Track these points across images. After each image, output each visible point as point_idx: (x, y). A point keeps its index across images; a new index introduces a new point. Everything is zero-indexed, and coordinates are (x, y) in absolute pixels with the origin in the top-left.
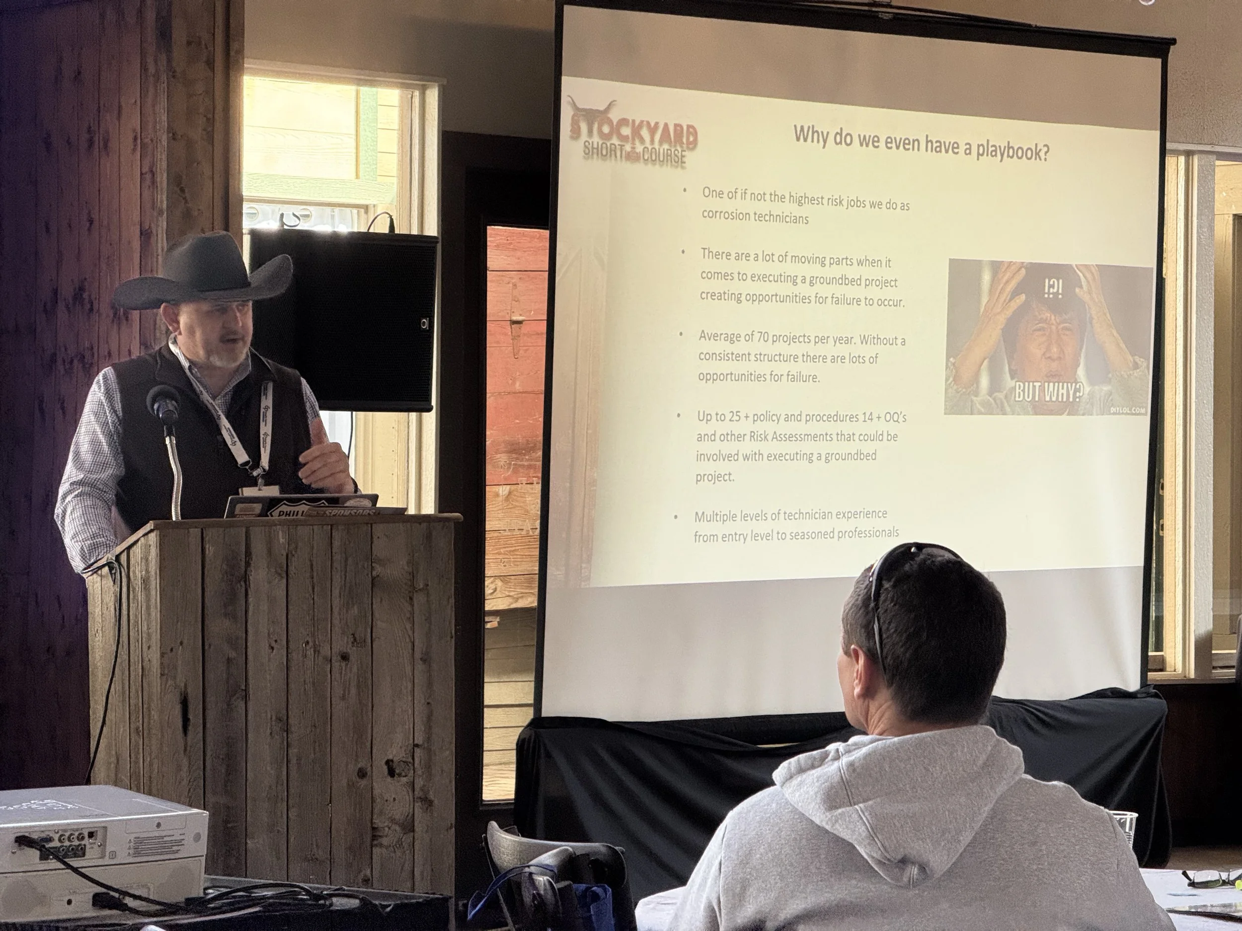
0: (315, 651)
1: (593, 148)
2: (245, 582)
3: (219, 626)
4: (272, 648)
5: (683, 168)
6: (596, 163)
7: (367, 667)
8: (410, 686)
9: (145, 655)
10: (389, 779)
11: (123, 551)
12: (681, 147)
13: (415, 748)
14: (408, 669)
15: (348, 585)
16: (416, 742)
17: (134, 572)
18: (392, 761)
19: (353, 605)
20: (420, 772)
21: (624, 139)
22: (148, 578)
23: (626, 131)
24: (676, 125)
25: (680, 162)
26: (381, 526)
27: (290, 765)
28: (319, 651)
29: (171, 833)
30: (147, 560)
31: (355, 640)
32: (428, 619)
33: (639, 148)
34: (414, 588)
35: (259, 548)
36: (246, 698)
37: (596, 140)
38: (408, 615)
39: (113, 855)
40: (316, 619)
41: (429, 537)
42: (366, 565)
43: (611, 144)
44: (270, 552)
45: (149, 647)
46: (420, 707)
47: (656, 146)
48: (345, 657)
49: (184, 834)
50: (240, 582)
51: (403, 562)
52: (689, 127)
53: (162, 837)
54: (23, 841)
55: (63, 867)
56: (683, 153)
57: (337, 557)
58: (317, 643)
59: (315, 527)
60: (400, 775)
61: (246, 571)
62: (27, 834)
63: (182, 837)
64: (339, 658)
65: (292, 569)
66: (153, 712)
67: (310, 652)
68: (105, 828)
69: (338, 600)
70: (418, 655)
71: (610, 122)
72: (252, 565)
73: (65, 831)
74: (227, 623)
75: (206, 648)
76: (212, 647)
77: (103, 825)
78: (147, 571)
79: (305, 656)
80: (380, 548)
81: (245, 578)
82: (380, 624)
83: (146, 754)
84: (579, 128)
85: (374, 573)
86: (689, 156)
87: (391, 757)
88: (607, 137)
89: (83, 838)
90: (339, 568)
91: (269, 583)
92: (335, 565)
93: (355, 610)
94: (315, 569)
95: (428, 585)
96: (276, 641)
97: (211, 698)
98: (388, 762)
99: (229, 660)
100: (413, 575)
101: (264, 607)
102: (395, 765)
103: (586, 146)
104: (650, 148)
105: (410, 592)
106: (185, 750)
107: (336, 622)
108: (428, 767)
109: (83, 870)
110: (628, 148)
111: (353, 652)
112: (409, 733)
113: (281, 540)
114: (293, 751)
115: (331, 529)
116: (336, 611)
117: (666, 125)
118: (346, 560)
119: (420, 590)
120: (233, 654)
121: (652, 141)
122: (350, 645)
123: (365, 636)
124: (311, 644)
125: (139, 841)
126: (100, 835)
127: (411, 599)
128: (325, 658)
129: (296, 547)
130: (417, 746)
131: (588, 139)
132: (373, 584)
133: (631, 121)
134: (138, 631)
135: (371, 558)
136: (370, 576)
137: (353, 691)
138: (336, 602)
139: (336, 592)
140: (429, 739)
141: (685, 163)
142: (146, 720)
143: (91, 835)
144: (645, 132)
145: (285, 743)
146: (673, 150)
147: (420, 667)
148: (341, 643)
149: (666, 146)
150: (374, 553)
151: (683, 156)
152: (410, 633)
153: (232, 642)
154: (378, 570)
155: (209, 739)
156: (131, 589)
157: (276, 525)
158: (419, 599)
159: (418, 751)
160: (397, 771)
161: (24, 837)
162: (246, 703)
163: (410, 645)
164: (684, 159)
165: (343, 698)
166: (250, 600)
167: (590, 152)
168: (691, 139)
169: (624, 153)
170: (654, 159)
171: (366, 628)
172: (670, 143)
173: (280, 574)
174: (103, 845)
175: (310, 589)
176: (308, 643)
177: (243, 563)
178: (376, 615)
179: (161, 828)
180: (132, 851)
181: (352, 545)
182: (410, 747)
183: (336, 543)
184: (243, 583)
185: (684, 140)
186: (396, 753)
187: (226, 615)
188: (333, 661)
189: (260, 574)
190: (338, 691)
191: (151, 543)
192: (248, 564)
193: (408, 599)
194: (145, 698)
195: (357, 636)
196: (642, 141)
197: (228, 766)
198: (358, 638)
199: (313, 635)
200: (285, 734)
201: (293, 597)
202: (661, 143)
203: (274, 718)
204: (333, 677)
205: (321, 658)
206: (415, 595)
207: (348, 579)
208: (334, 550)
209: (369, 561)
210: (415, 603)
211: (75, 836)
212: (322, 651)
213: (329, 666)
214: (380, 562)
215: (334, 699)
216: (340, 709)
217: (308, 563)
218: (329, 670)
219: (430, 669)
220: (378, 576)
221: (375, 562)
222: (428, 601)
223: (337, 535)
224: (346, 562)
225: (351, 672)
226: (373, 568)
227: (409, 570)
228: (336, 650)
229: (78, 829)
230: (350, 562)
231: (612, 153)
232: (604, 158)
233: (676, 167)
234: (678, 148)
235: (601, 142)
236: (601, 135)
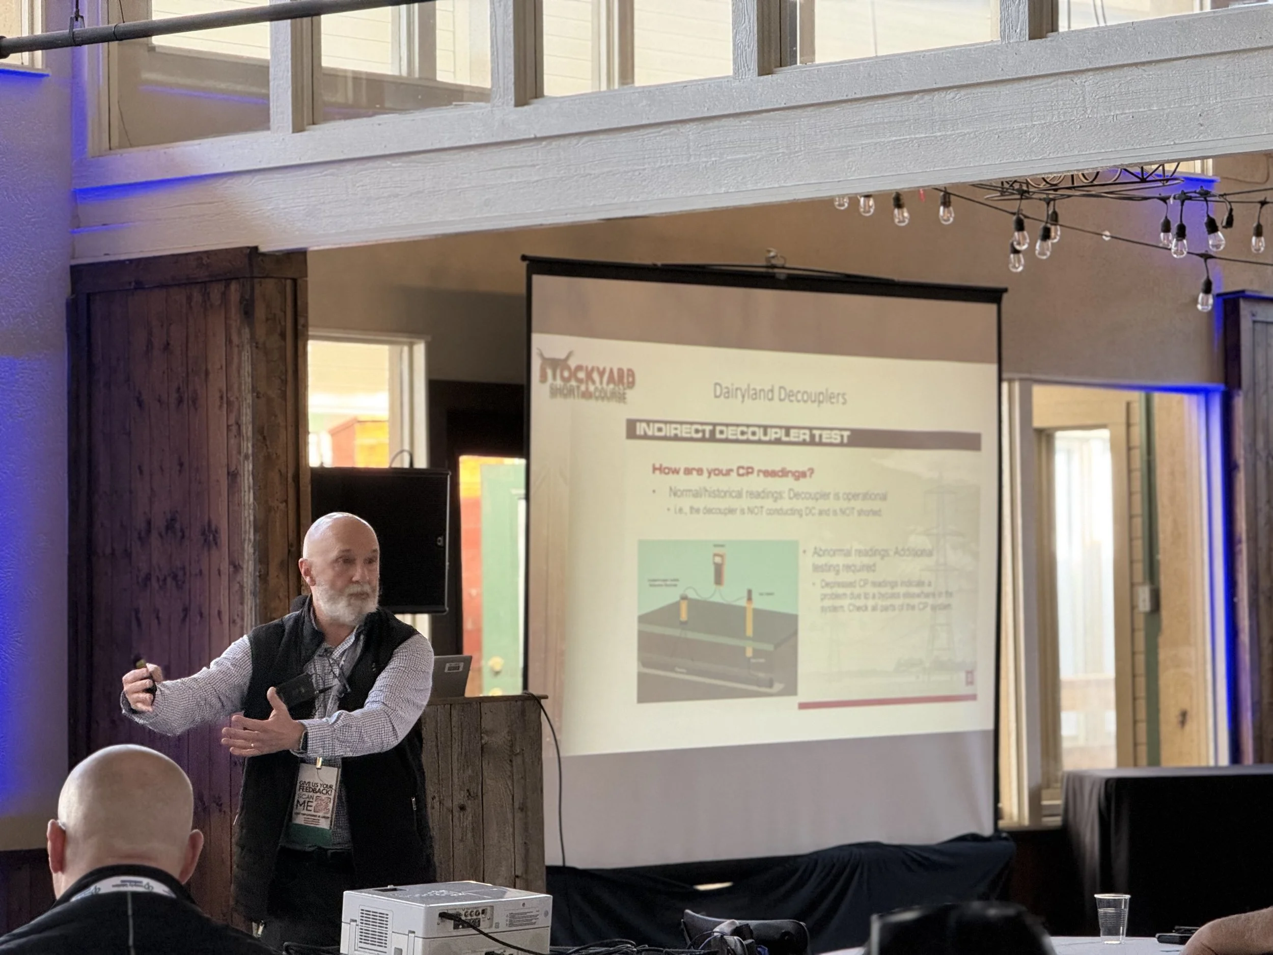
0: (440, 803)
1: (557, 389)
5: (625, 403)
6: (559, 401)
7: (479, 816)
8: (511, 830)
12: (623, 386)
13: (517, 879)
14: (510, 816)
15: (464, 752)
16: (518, 873)
19: (468, 766)
21: (580, 381)
23: (581, 375)
24: (619, 369)
25: (622, 398)
28: (443, 804)
29: (531, 910)
32: (524, 778)
33: (591, 388)
34: (513, 753)
37: (559, 382)
38: (509, 773)
39: (497, 926)
40: (440, 778)
41: (523, 713)
42: (477, 736)
43: (570, 386)
46: (520, 846)
47: (605, 386)
48: (462, 808)
49: (538, 911)
51: (504, 733)
52: (629, 370)
53: (526, 913)
54: (444, 916)
55: (477, 932)
58: (442, 798)
59: (438, 706)
62: (446, 911)
63: (537, 913)
64: (458, 809)
67: (437, 805)
68: (492, 907)
69: (456, 763)
70: (517, 805)
71: (569, 368)
73: (468, 909)
77: (491, 904)
80: (487, 724)
82: (488, 781)
84: (546, 374)
85: (483, 741)
88: (568, 380)
89: (479, 914)
90: (457, 739)
92: (453, 735)
93: (469, 771)
94: (439, 739)
95: (523, 750)
100: (512, 743)
103: (552, 389)
104: (600, 388)
105: (510, 756)
107: (456, 780)
109: (490, 935)
110: (583, 388)
111: (469, 804)
112: (512, 867)
115: (449, 709)
116: (455, 772)
117: (611, 369)
118: (462, 731)
119: (518, 754)
121: (601, 382)
122: (466, 798)
123: (477, 790)
124: (437, 799)
125: (512, 916)
126: (489, 911)
127: (511, 761)
128: (448, 809)
130: (517, 877)
131: (552, 382)
132: (482, 750)
133: (584, 368)
135: (480, 730)
136: (480, 743)
137: (469, 835)
138: (455, 765)
139: (455, 757)
140: (526, 871)
141: (626, 399)
143: (483, 912)
144: (595, 375)
146: (617, 389)
147: (519, 815)
148: (460, 797)
149: (611, 386)
150: (483, 726)
151: (624, 393)
152: (511, 788)
154: (486, 738)
158: (518, 760)
159: (519, 880)
161: (444, 913)
163: (511, 797)
164: (626, 396)
165: (462, 840)
167: (555, 392)
168: (631, 379)
169: (580, 393)
170: (603, 396)
171: (478, 784)
172: (614, 384)
174: (491, 919)
175: (436, 755)
176: (434, 797)
178: (485, 774)
179: (525, 907)
180: (508, 923)
181: (465, 720)
182: (514, 877)
183: (454, 719)
185: (625, 381)
188: (454, 811)
190: (458, 835)
193: (509, 762)
195: (471, 791)
196: (593, 382)
198: (472, 794)
199: (439, 793)
202: (608, 383)
204: (454, 824)
205: (445, 810)
206: (514, 758)
207: (463, 747)
208: (453, 724)
209: (479, 732)
210: (514, 763)
211: (474, 913)
212: (445, 802)
213: (451, 816)
214: (487, 733)
215: (455, 841)
216: (459, 849)
217: (434, 734)
218: (451, 818)
219: (527, 816)
220: (486, 744)
221: (483, 733)
222: (524, 762)
223: (454, 713)
224: (462, 734)
225: (468, 820)
226: (482, 738)
227: (509, 738)
228: (455, 803)
229: (476, 908)
230: (465, 734)
231: (570, 392)
232: (565, 396)
233: (620, 402)
234: (621, 387)
235: (562, 384)
236: (563, 378)
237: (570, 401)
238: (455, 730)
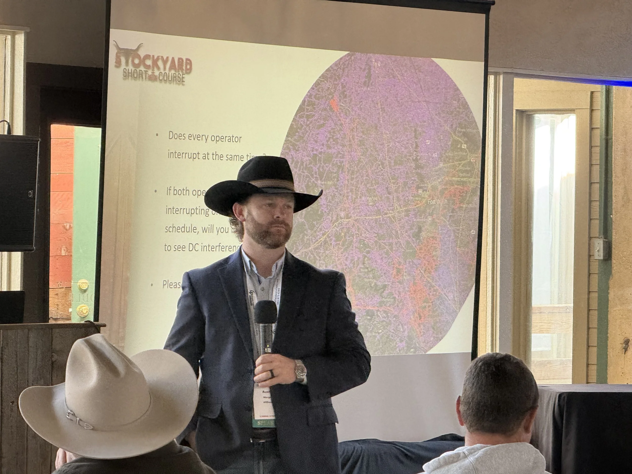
1: (129, 73)
5: (183, 85)
6: (130, 82)
12: (182, 72)
15: (38, 367)
21: (148, 67)
23: (149, 62)
24: (179, 59)
25: (181, 81)
26: (58, 330)
33: (157, 73)
37: (131, 68)
40: (18, 387)
42: (48, 354)
43: (140, 70)
47: (167, 71)
52: (187, 59)
56: (184, 76)
65: (5, 357)
67: (15, 408)
71: (139, 57)
79: (12, 410)
80: (57, 344)
84: (120, 60)
85: (54, 359)
86: (187, 78)
88: (138, 66)
90: (32, 356)
92: (30, 353)
93: (42, 382)
94: (18, 357)
103: (124, 72)
104: (163, 72)
110: (150, 72)
115: (28, 332)
116: (31, 382)
117: (173, 58)
121: (165, 69)
129: (7, 344)
131: (125, 67)
132: (52, 365)
133: (151, 57)
135: (51, 350)
136: (51, 361)
138: (31, 377)
141: (184, 82)
144: (160, 63)
146: (177, 74)
149: (173, 72)
150: (53, 347)
151: (183, 78)
164: (184, 80)
167: (127, 75)
168: (188, 67)
169: (147, 76)
170: (166, 79)
172: (175, 69)
176: (13, 402)
181: (40, 341)
183: (31, 341)
185: (184, 68)
196: (159, 68)
201: (5, 374)
202: (170, 69)
207: (38, 363)
208: (30, 345)
215: (29, 437)
216: (32, 443)
217: (15, 353)
220: (55, 361)
223: (31, 336)
224: (37, 353)
226: (53, 356)
231: (140, 76)
232: (135, 78)
233: (179, 84)
234: (181, 73)
235: (133, 69)
236: (134, 65)
237: (139, 82)
238: (31, 349)
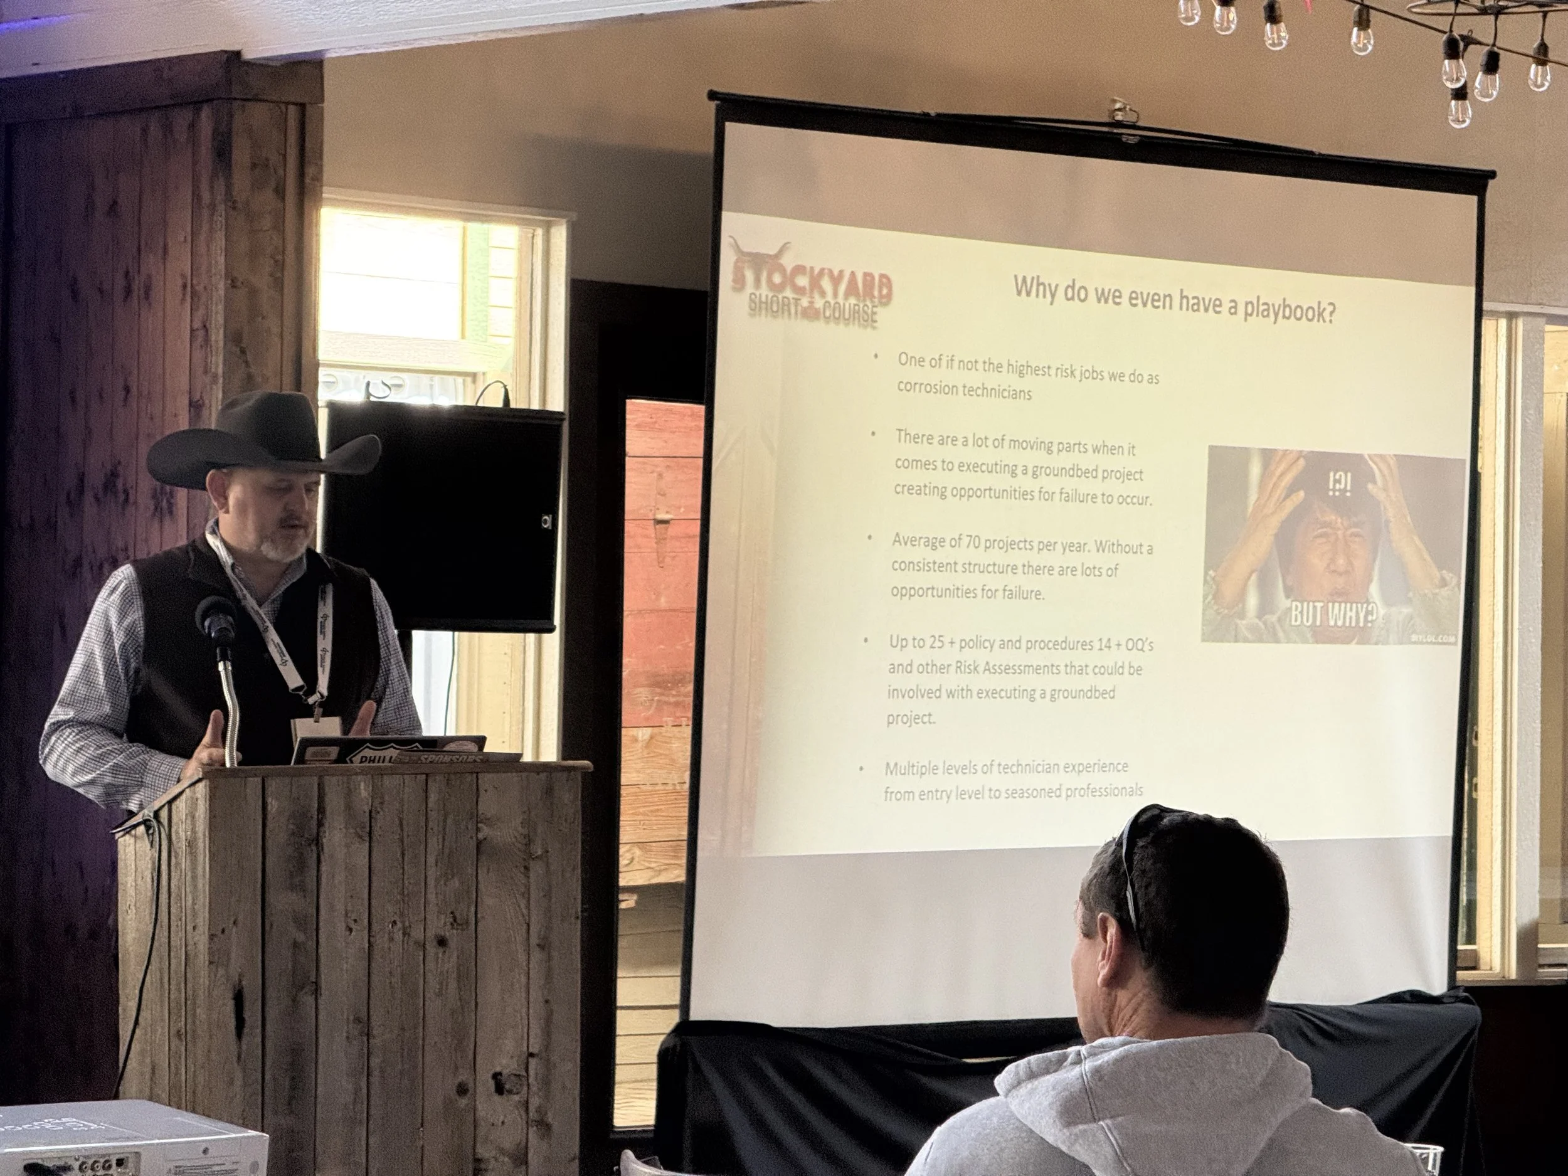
0: (404, 934)
1: (761, 302)
2: (317, 844)
3: (283, 901)
4: (351, 930)
5: (874, 328)
6: (765, 321)
7: (470, 955)
8: (523, 979)
9: (189, 936)
10: (496, 1097)
11: (163, 806)
12: (872, 302)
13: (530, 1059)
14: (522, 957)
15: (447, 851)
16: (531, 1050)
17: (177, 833)
18: (500, 1074)
19: (453, 874)
20: (534, 1089)
21: (800, 290)
22: (195, 839)
23: (803, 281)
24: (866, 275)
25: (870, 321)
26: (490, 776)
27: (372, 1079)
28: (409, 935)
29: (221, 1161)
30: (193, 817)
31: (455, 920)
32: (548, 895)
33: (819, 303)
34: (531, 855)
35: (334, 802)
36: (317, 992)
37: (764, 292)
38: (523, 890)
40: (406, 893)
41: (549, 791)
42: (469, 827)
43: (784, 297)
44: (349, 807)
45: (194, 928)
46: (537, 1008)
47: (841, 300)
48: (442, 942)
49: (237, 1163)
50: (310, 845)
51: (517, 822)
52: (882, 276)
53: (210, 1166)
54: (34, 1169)
56: (875, 310)
57: (433, 815)
58: (407, 924)
59: (407, 777)
60: (510, 1092)
61: (318, 834)
62: (40, 1162)
63: (235, 1167)
64: (435, 943)
65: (377, 831)
66: (198, 1011)
67: (399, 936)
68: (138, 1154)
69: (434, 869)
70: (534, 940)
71: (782, 270)
72: (327, 825)
73: (88, 1157)
74: (293, 897)
75: (267, 928)
76: (275, 927)
77: (135, 1150)
78: (194, 831)
79: (391, 939)
80: (488, 805)
81: (317, 841)
82: (488, 901)
83: (190, 1061)
84: (743, 276)
85: (481, 836)
86: (882, 313)
87: (498, 1069)
88: (780, 288)
89: (110, 1167)
90: (436, 828)
91: (347, 846)
92: (431, 824)
93: (456, 883)
94: (405, 830)
95: (547, 852)
96: (355, 921)
97: (271, 993)
98: (496, 1076)
99: (296, 945)
100: (529, 841)
101: (340, 877)
102: (504, 1079)
103: (751, 300)
104: (832, 302)
105: (525, 860)
106: (239, 1058)
107: (432, 897)
108: (546, 1082)
110: (805, 302)
111: (452, 935)
112: (522, 1038)
113: (364, 794)
114: (375, 1061)
115: (427, 780)
116: (431, 883)
117: (853, 273)
118: (445, 818)
119: (538, 857)
120: (301, 937)
121: (835, 295)
122: (448, 927)
123: (468, 914)
125: (181, 1171)
126: (131, 1163)
127: (527, 868)
128: (416, 943)
129: (382, 803)
130: (531, 1055)
131: (754, 291)
132: (478, 849)
133: (808, 269)
134: (181, 907)
135: (477, 819)
136: (475, 838)
137: (453, 985)
138: (432, 873)
139: (431, 860)
140: (547, 1047)
141: (875, 321)
142: (189, 1021)
143: (120, 1162)
144: (826, 284)
145: (365, 1050)
146: (861, 306)
147: (537, 955)
148: (438, 925)
149: (852, 301)
150: (481, 810)
151: (874, 313)
152: (525, 912)
153: (300, 921)
154: (485, 831)
155: (269, 1044)
156: (173, 854)
157: (357, 774)
158: (537, 868)
159: (533, 1062)
160: (507, 1086)
161: (35, 1163)
162: (316, 999)
163: (525, 926)
164: (876, 317)
165: (439, 994)
166: (323, 868)
167: (756, 307)
168: (885, 291)
169: (799, 308)
170: (838, 316)
171: (469, 908)
172: (857, 295)
173: (360, 837)
175: (399, 855)
176: (394, 923)
177: (314, 823)
178: (481, 886)
179: (209, 1155)
181: (453, 799)
182: (524, 1056)
183: (433, 797)
184: (314, 848)
185: (876, 293)
186: (507, 1064)
187: (292, 888)
188: (427, 947)
189: (335, 836)
190: (433, 983)
191: (199, 796)
192: (320, 824)
193: (522, 869)
194: (190, 993)
195: (458, 915)
196: (823, 294)
197: (293, 1078)
198: (459, 919)
199: (402, 915)
200: (365, 1039)
201: (377, 865)
202: (847, 295)
203: (351, 1018)
204: (427, 968)
205: (411, 943)
206: (532, 864)
207: (447, 843)
208: (430, 805)
209: (474, 820)
210: (532, 874)
211: (100, 1165)
212: (413, 934)
213: (421, 953)
214: (488, 821)
215: (428, 995)
216: (434, 1006)
217: (397, 822)
218: (421, 958)
219: (549, 958)
220: (485, 839)
221: (481, 822)
222: (548, 871)
223: (433, 787)
224: (445, 821)
225: (449, 961)
226: (478, 830)
227: (525, 831)
228: (431, 933)
229: (103, 1156)
230: (449, 821)
231: (784, 308)
232: (775, 315)
233: (865, 327)
234: (868, 303)
235: (770, 295)
236: (772, 286)
237: (782, 322)
